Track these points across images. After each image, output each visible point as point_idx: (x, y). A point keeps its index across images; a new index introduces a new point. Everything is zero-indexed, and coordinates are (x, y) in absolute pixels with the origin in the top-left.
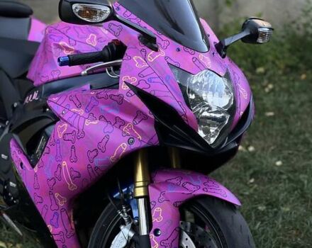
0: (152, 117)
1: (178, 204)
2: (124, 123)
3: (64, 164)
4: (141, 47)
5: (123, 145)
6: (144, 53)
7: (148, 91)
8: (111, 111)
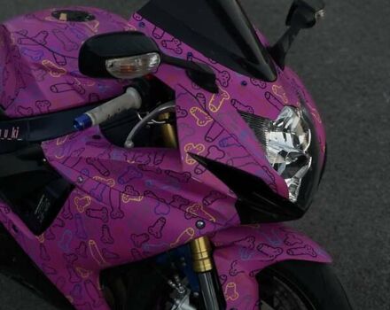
0: (234, 196)
1: (255, 273)
2: (188, 203)
3: (91, 242)
4: (195, 89)
5: (189, 231)
6: (201, 100)
7: (223, 161)
8: (165, 188)
